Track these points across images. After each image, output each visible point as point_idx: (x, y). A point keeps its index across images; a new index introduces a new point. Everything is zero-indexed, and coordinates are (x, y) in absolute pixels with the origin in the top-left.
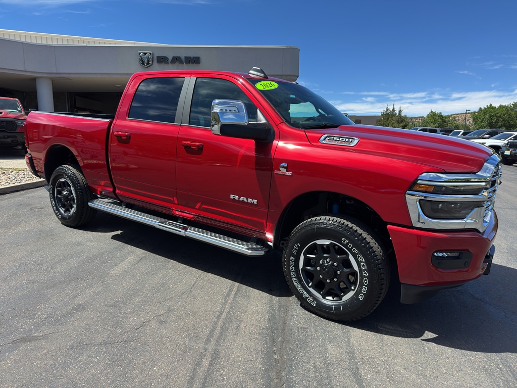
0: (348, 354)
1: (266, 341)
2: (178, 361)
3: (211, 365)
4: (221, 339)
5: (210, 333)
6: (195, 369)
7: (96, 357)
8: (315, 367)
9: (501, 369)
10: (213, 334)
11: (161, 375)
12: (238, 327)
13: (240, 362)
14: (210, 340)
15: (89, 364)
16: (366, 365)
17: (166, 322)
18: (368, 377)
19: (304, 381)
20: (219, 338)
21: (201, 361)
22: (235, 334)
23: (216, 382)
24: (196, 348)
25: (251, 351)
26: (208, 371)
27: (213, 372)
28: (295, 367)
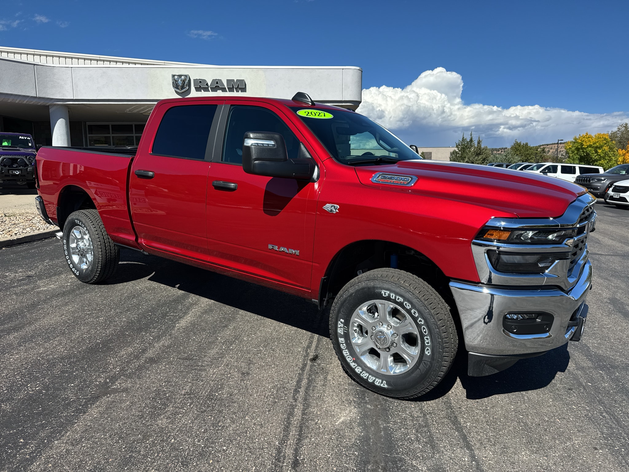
0: (445, 404)
1: (357, 391)
2: (269, 411)
3: (303, 414)
4: (310, 390)
5: (297, 385)
6: (289, 418)
7: (182, 408)
8: (411, 416)
9: (604, 417)
10: (301, 384)
11: (255, 424)
12: (325, 378)
13: (333, 412)
14: (299, 391)
15: (178, 414)
16: (464, 414)
17: (248, 374)
18: (467, 425)
19: (403, 429)
20: (307, 389)
21: (293, 411)
22: (324, 385)
23: (313, 430)
24: (285, 399)
25: (343, 402)
26: (302, 420)
27: (307, 421)
28: (391, 416)
